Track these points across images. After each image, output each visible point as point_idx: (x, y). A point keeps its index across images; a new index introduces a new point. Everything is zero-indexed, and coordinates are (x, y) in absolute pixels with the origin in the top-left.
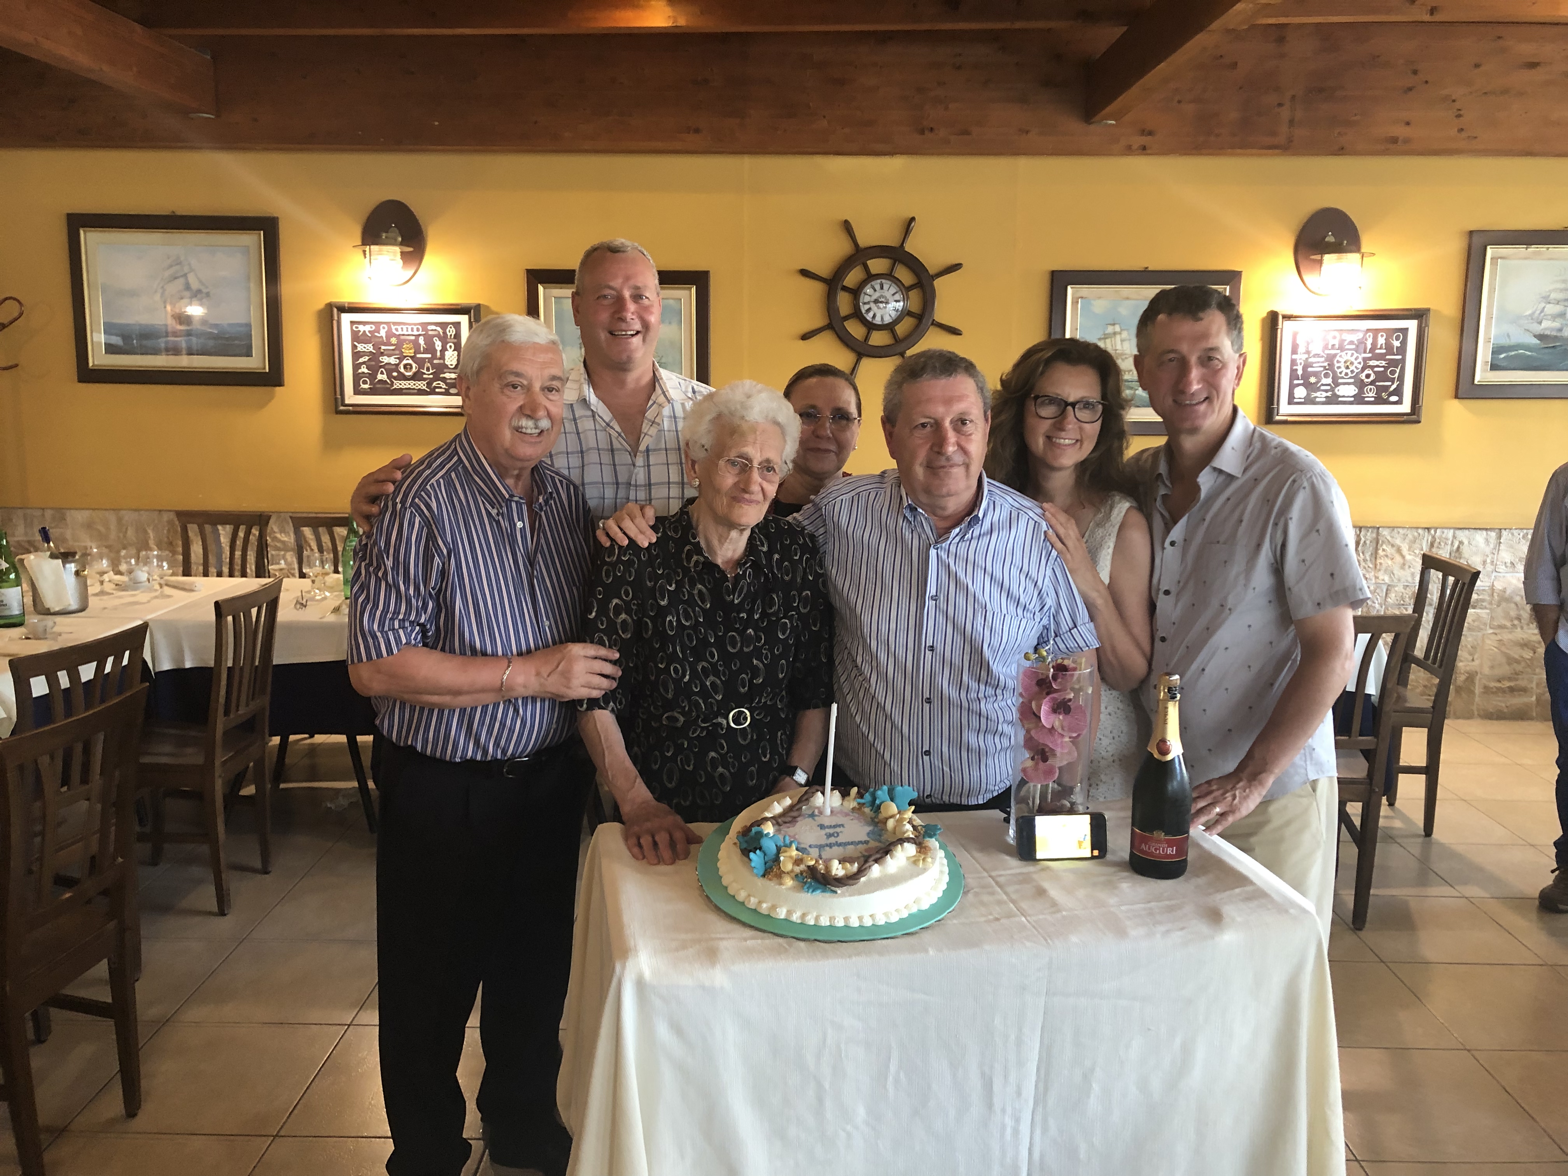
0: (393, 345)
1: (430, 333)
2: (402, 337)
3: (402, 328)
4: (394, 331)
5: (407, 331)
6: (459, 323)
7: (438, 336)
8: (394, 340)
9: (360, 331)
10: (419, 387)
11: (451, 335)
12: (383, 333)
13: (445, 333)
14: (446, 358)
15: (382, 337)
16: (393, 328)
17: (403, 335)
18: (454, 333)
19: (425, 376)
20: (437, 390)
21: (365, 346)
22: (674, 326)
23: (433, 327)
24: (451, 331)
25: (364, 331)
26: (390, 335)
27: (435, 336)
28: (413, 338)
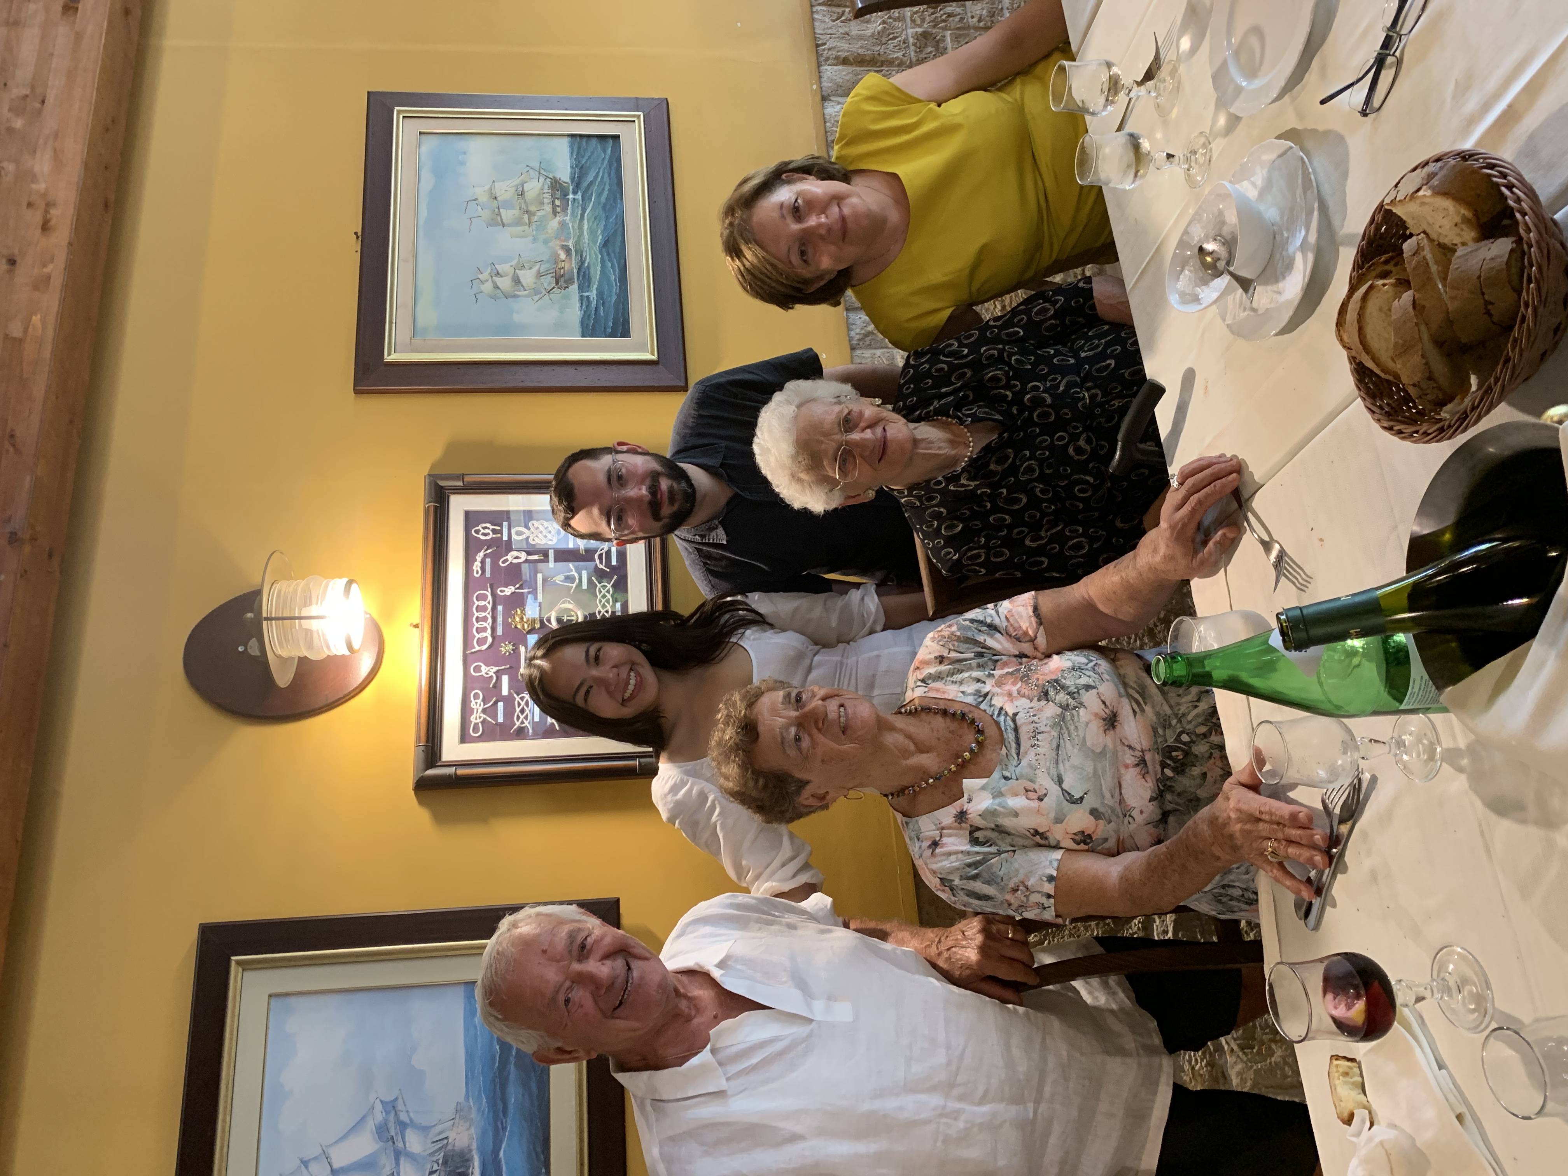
0: (516, 650)
1: (488, 574)
2: (500, 631)
3: (479, 631)
4: (485, 647)
5: (485, 619)
6: (467, 513)
7: (495, 557)
8: (506, 648)
9: (484, 722)
10: (609, 596)
11: (494, 532)
12: (488, 671)
13: (489, 544)
14: (543, 542)
15: (496, 673)
16: (477, 648)
17: (494, 629)
18: (488, 525)
19: (585, 586)
20: (614, 562)
21: (518, 710)
23: (477, 566)
24: (485, 532)
25: (484, 711)
26: (491, 656)
27: (495, 564)
28: (500, 608)
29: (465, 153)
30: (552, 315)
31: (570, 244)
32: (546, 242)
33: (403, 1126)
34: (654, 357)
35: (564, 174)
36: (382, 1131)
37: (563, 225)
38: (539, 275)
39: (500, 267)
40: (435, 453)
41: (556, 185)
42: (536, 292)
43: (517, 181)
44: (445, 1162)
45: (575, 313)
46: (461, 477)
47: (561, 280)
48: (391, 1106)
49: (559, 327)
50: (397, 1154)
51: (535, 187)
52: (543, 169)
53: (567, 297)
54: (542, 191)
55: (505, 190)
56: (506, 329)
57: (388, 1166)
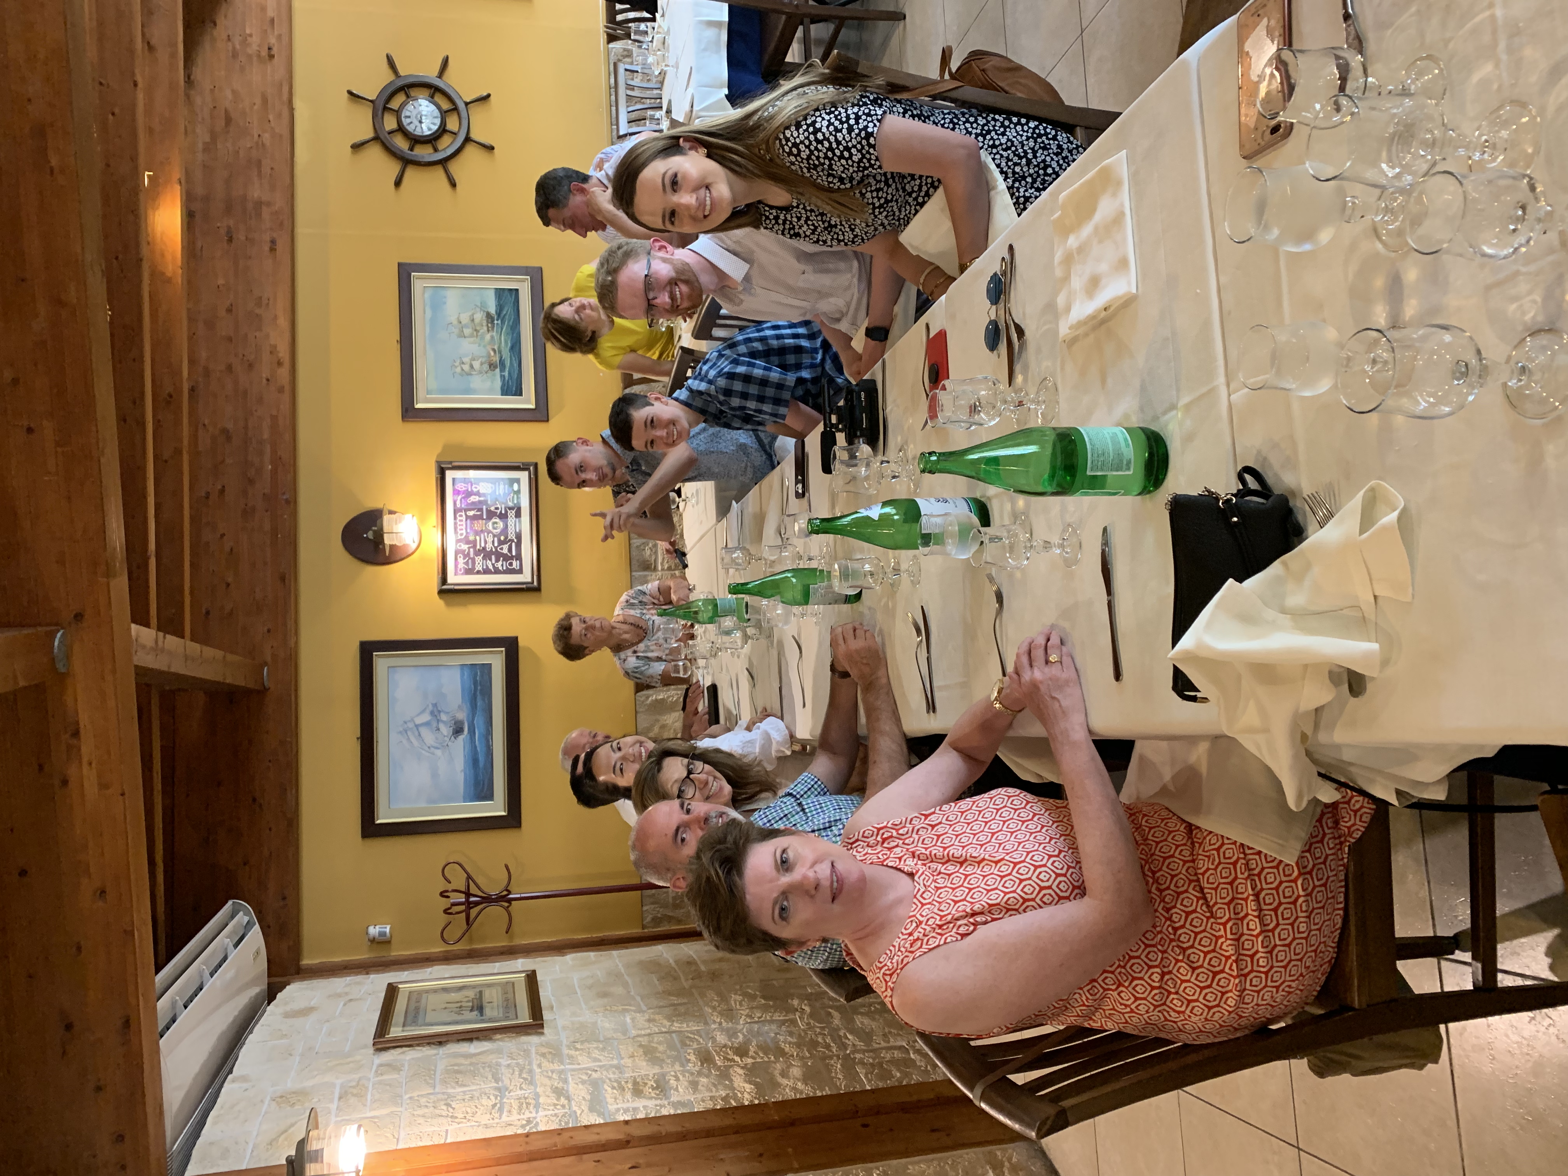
0: (476, 538)
1: (463, 505)
2: (468, 530)
3: (460, 530)
4: (463, 537)
5: (462, 525)
6: (454, 479)
7: (466, 498)
8: (471, 538)
9: (464, 567)
10: (513, 517)
12: (465, 547)
13: (463, 492)
15: (469, 548)
16: (460, 537)
17: (466, 529)
18: (463, 484)
19: (503, 511)
20: (515, 501)
21: (477, 563)
22: (449, 294)
23: (458, 502)
24: (460, 486)
25: (464, 563)
26: (466, 541)
27: (466, 501)
28: (468, 520)
29: (445, 297)
30: (488, 384)
31: (496, 348)
32: (484, 346)
33: (439, 712)
34: (533, 406)
35: (493, 310)
36: (432, 713)
37: (492, 337)
38: (482, 364)
39: (464, 360)
40: (439, 450)
41: (489, 315)
42: (480, 372)
43: (470, 313)
44: (455, 723)
45: (498, 383)
46: (451, 463)
47: (492, 366)
48: (435, 705)
49: (491, 391)
50: (438, 721)
51: (479, 316)
52: (483, 306)
53: (494, 375)
54: (482, 320)
55: (465, 318)
56: (468, 391)
57: (435, 724)
